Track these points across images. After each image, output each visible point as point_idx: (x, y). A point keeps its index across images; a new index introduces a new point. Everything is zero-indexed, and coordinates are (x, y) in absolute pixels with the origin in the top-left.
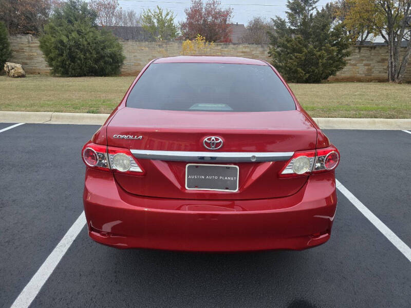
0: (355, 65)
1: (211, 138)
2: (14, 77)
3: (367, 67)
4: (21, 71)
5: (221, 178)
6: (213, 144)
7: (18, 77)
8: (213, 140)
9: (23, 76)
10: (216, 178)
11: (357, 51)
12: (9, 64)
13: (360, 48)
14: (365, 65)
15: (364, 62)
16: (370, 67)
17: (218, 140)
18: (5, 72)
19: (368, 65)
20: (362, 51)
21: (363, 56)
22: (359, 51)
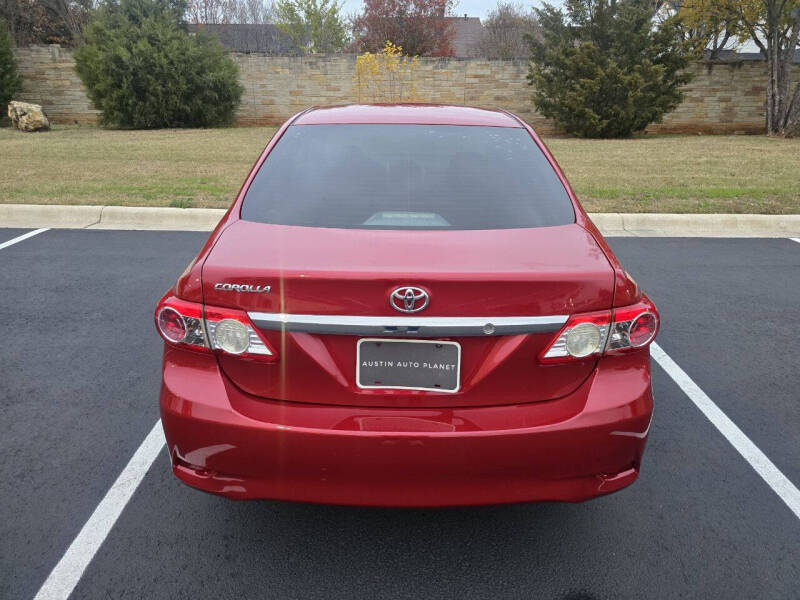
0: (700, 100)
1: (405, 290)
2: (27, 130)
3: (723, 105)
4: (41, 118)
5: (425, 365)
6: (409, 302)
7: (37, 130)
8: (410, 294)
9: (44, 128)
10: (416, 365)
11: (705, 71)
12: (16, 104)
13: (710, 66)
14: (721, 100)
15: (719, 94)
16: (730, 104)
17: (419, 293)
18: (10, 120)
19: (727, 100)
20: (714, 72)
21: (717, 83)
22: (710, 73)
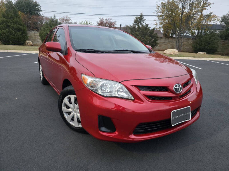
0: (167, 45)
2: (29, 46)
3: (172, 46)
4: (32, 44)
7: (31, 46)
9: (32, 46)
11: (167, 39)
12: (27, 41)
14: (171, 45)
15: (170, 44)
16: (173, 46)
18: (26, 44)
19: (172, 45)
20: (169, 39)
21: (170, 41)
22: (168, 40)
